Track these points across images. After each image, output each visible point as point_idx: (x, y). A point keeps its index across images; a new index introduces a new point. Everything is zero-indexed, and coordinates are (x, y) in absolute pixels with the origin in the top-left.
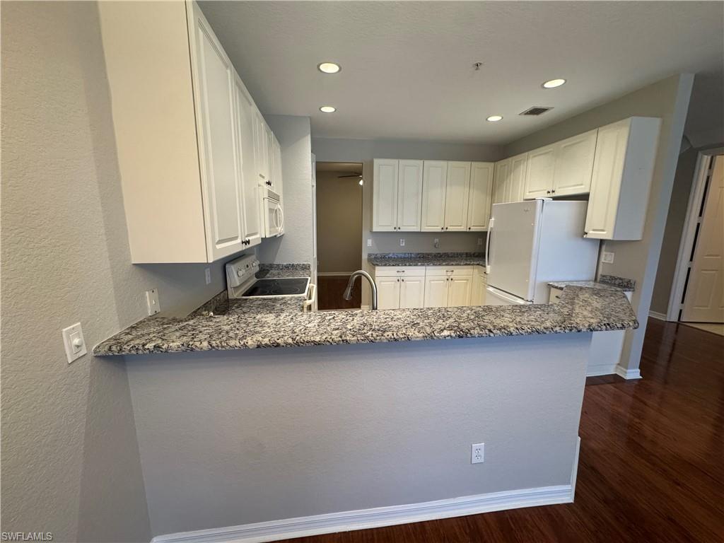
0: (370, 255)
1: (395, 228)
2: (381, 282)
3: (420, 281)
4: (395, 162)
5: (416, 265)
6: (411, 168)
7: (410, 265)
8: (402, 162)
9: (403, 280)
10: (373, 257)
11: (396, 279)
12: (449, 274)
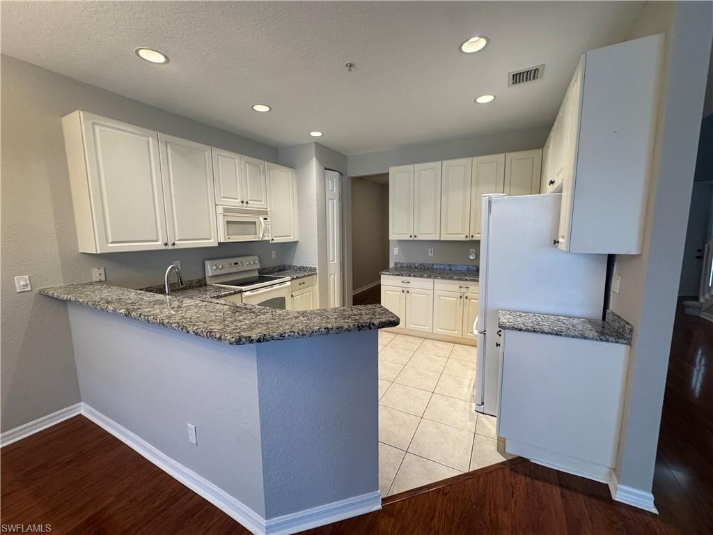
0: (396, 264)
1: (411, 236)
2: (386, 291)
3: (428, 295)
4: (410, 167)
5: (422, 276)
6: (426, 171)
7: (414, 276)
8: (419, 166)
9: (408, 292)
10: (399, 265)
11: (401, 289)
12: (464, 290)
